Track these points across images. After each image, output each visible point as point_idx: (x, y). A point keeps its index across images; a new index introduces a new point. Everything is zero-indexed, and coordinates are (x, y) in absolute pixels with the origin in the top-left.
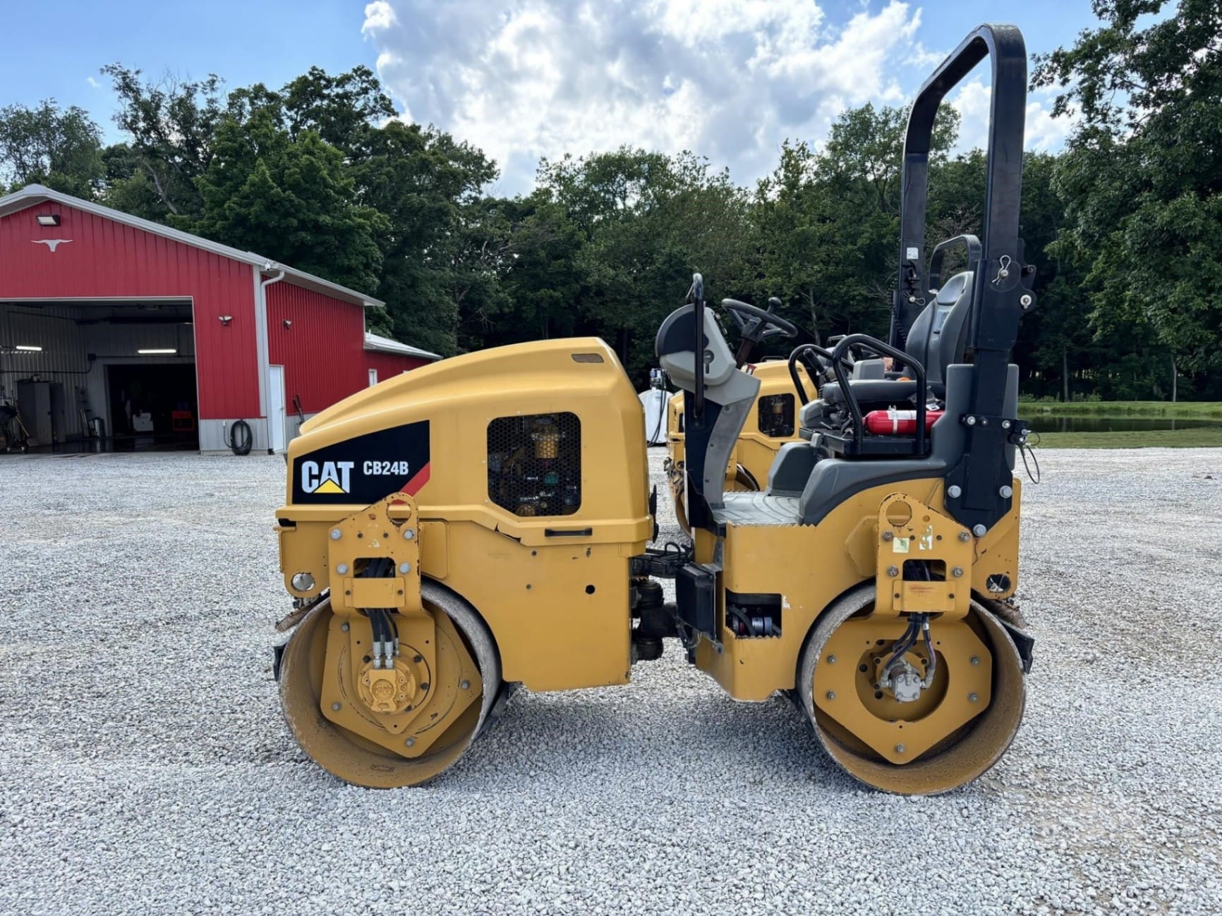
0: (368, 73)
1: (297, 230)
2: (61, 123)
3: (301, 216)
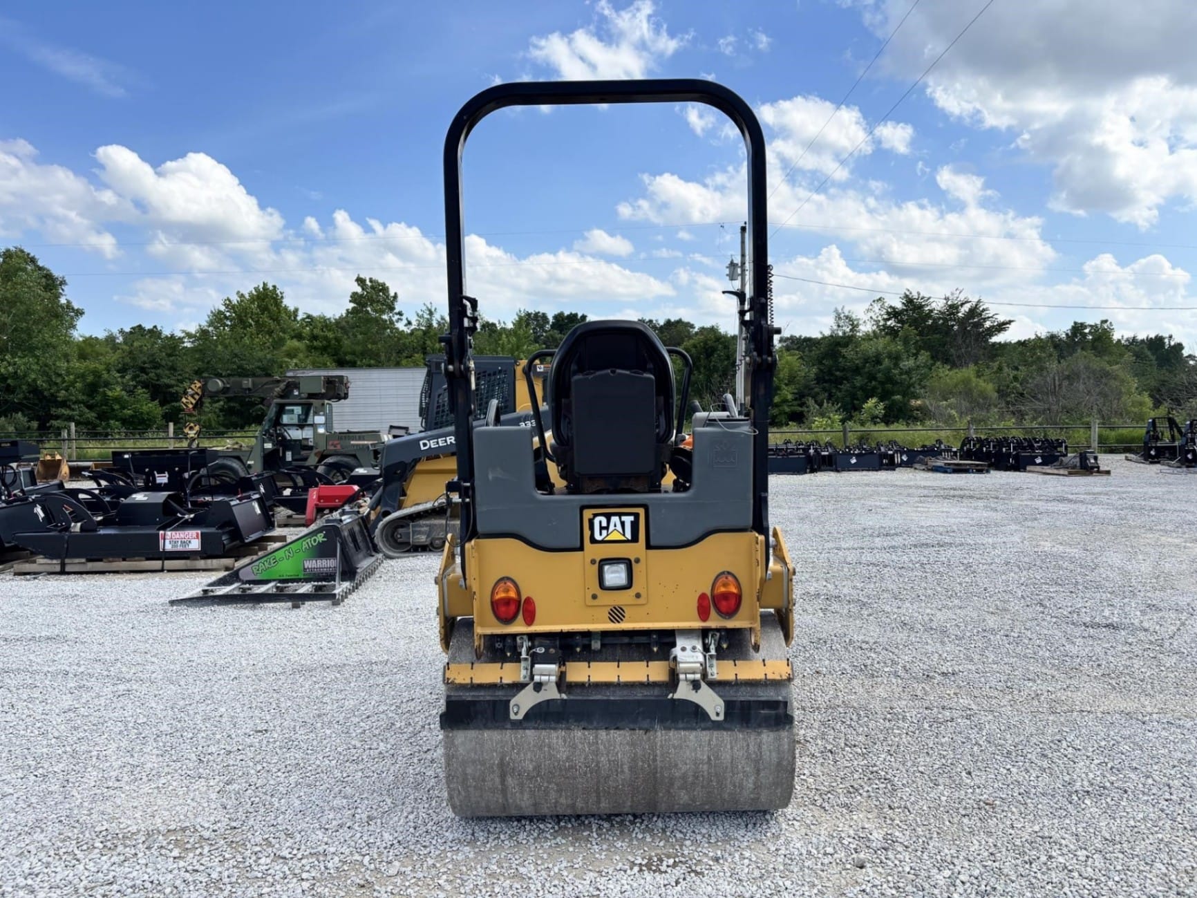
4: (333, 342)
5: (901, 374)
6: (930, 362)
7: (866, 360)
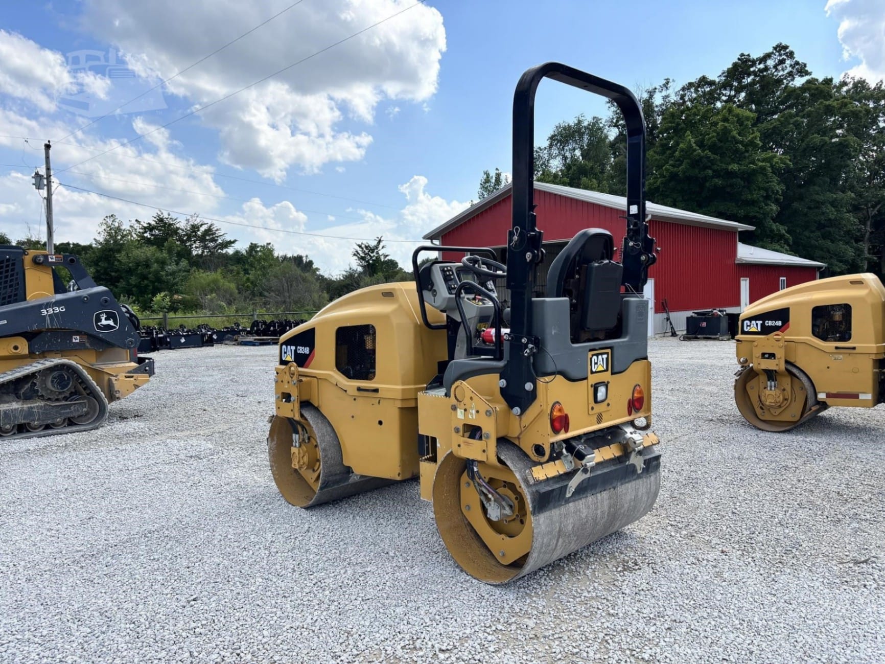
0: (786, 47)
1: (713, 177)
2: (586, 128)
3: (715, 167)
5: (167, 275)
6: (188, 268)
7: (138, 264)
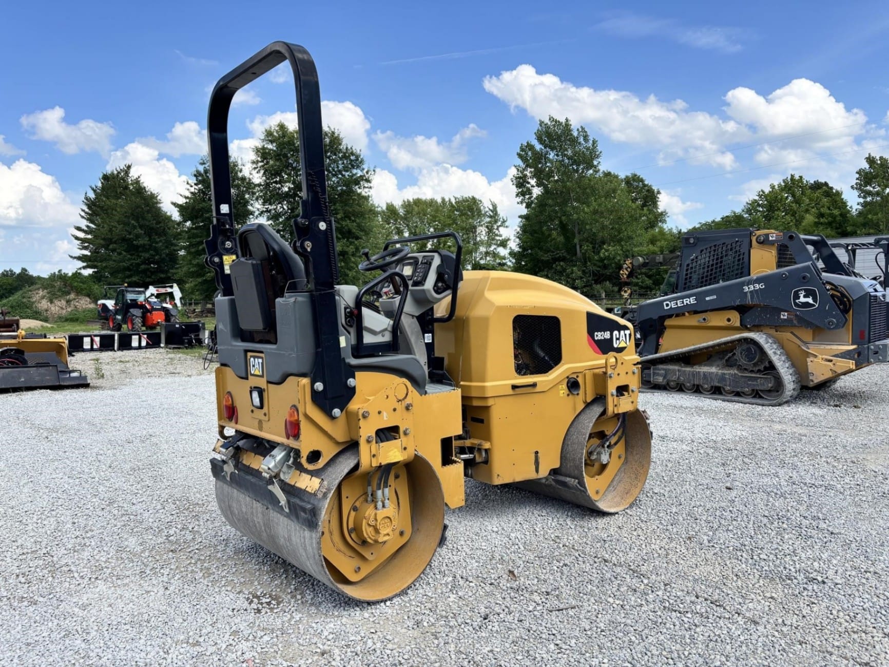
4: (838, 218)
